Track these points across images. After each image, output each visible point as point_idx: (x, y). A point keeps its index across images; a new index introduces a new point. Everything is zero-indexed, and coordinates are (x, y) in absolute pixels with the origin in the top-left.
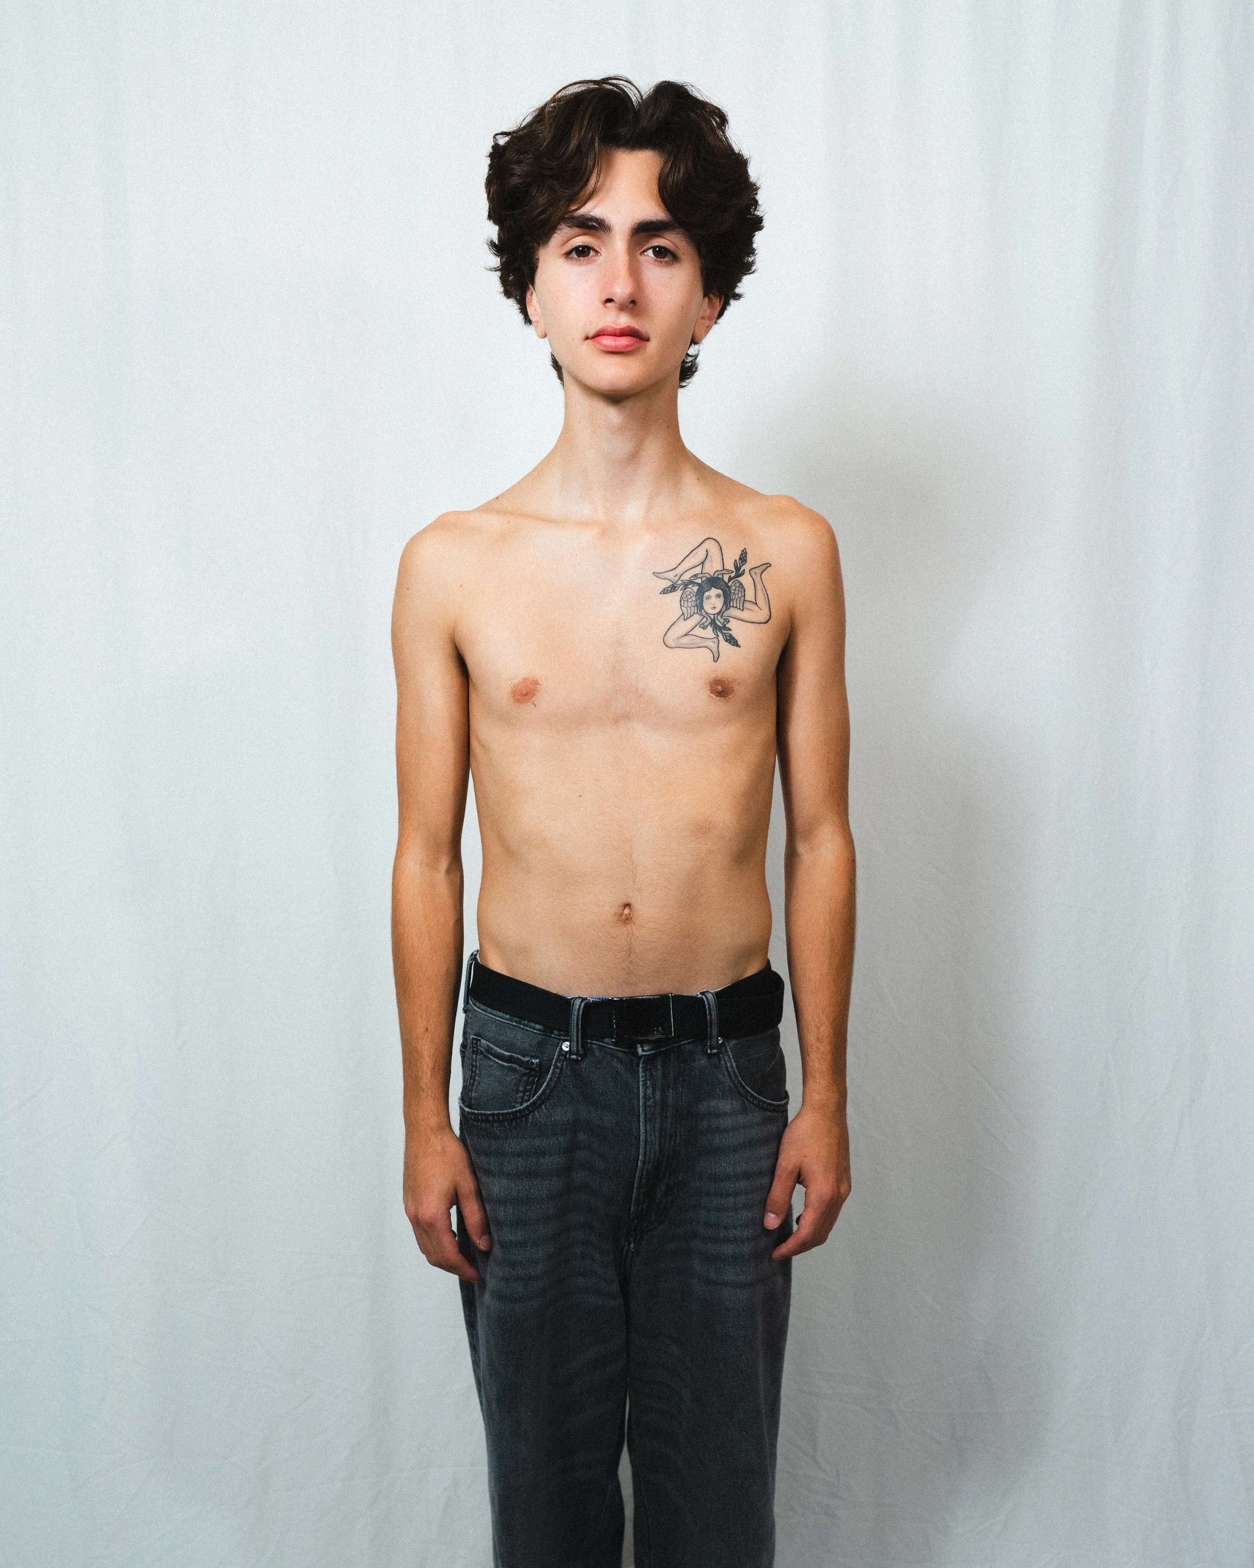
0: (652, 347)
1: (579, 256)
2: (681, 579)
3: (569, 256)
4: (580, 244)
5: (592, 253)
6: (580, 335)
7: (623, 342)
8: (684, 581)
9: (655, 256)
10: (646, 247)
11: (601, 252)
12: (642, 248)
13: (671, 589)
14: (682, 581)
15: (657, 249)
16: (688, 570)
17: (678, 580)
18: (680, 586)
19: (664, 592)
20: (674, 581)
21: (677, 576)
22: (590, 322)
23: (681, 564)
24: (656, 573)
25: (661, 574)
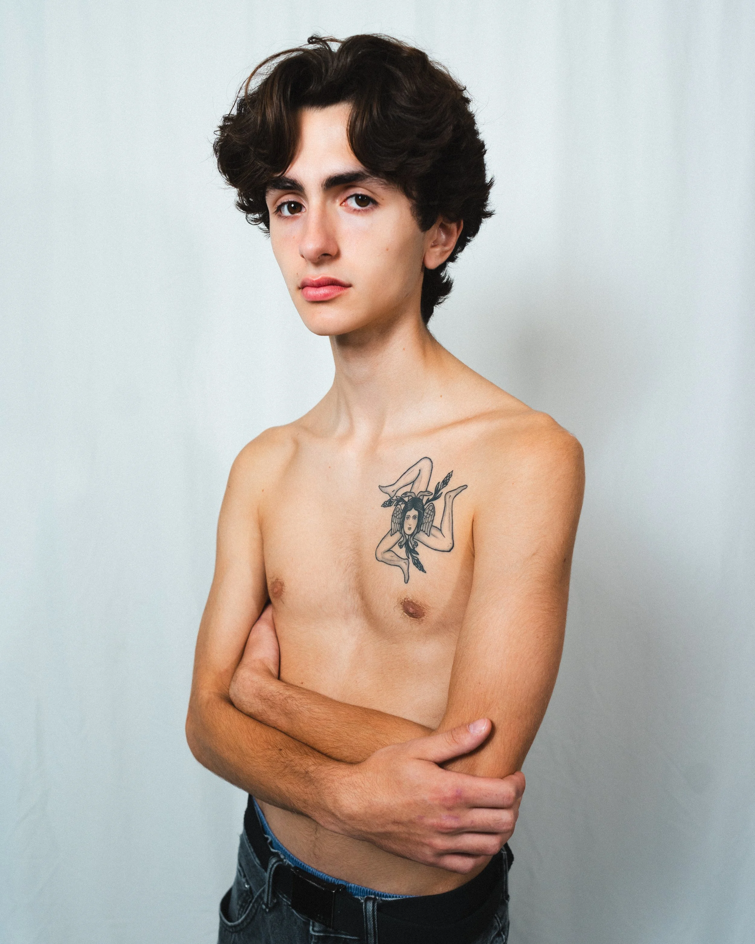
0: (356, 291)
1: (291, 213)
3: (279, 214)
7: (322, 292)
8: (398, 498)
9: (357, 204)
11: (306, 208)
13: (389, 503)
15: (360, 197)
16: (402, 487)
17: (394, 496)
18: (394, 502)
19: (384, 505)
20: (392, 496)
21: (394, 491)
22: (297, 274)
23: (399, 480)
24: (381, 486)
25: (384, 488)
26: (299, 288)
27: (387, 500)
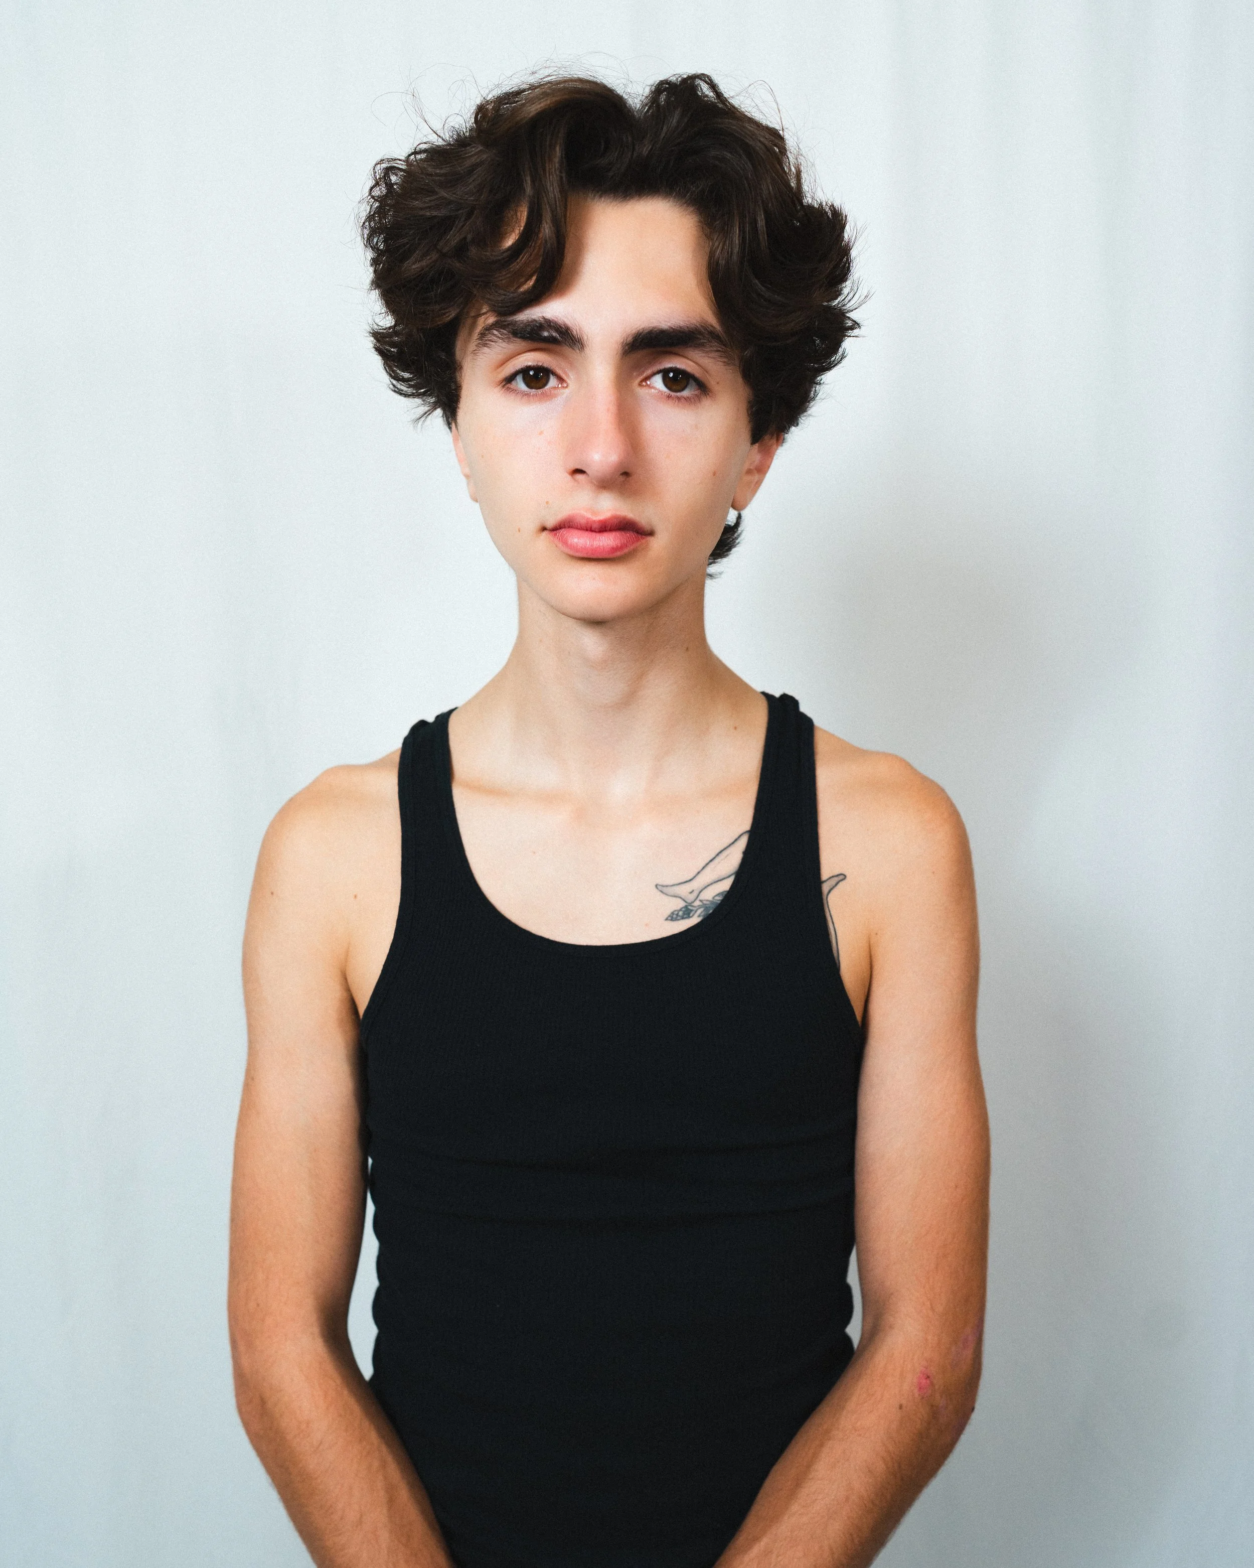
0: (658, 545)
1: (529, 385)
2: (701, 897)
3: (508, 385)
4: (530, 364)
5: (553, 382)
6: (530, 525)
7: (607, 541)
8: (705, 902)
9: (666, 385)
10: (649, 372)
11: (569, 382)
12: (644, 372)
13: (684, 914)
14: (701, 901)
15: (671, 375)
16: (712, 884)
17: (695, 900)
18: (696, 912)
19: (672, 917)
20: (689, 901)
21: (693, 892)
22: (547, 503)
23: (702, 872)
24: (660, 885)
25: (668, 888)
26: (544, 529)
27: (679, 908)
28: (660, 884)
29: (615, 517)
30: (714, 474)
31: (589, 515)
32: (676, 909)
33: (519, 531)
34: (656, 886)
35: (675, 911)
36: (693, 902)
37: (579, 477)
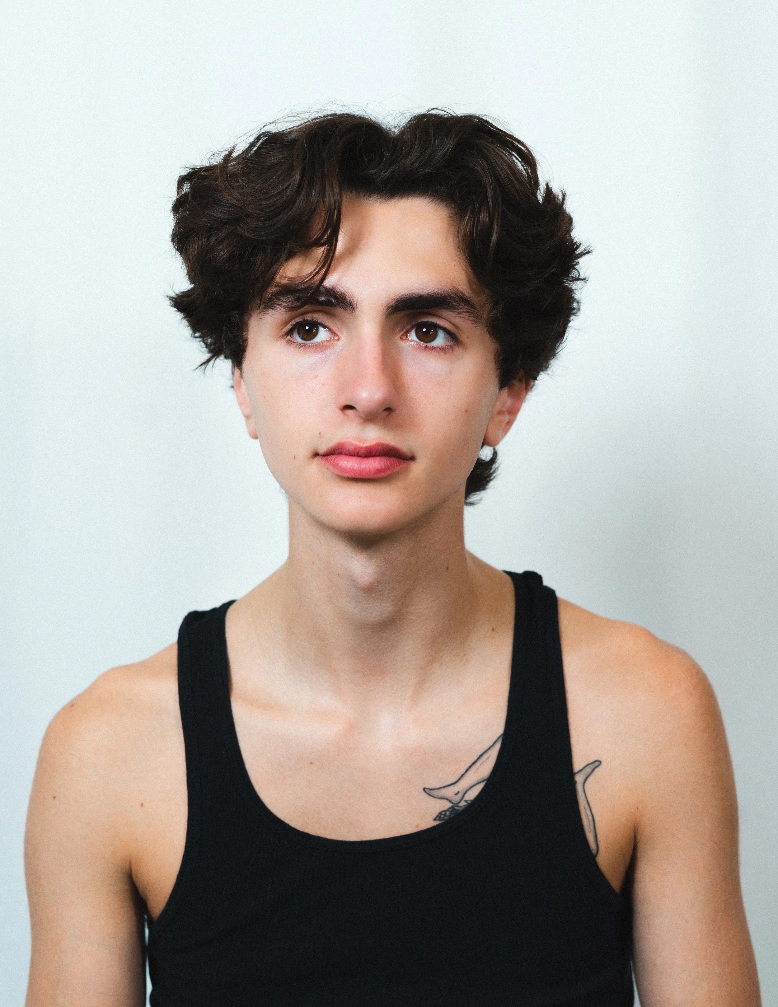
0: (418, 469)
1: (303, 338)
2: (466, 798)
3: (287, 337)
5: (323, 332)
6: (306, 451)
7: (373, 464)
10: (409, 327)
11: (341, 336)
12: (404, 328)
16: (475, 785)
17: (461, 799)
19: (440, 817)
20: (455, 802)
21: (459, 794)
22: (320, 433)
23: (465, 775)
24: (428, 789)
25: (436, 791)
26: (316, 455)
27: (446, 809)
28: (428, 787)
29: (378, 445)
30: (467, 411)
31: (356, 443)
32: (443, 809)
33: (295, 457)
34: (424, 789)
35: (442, 811)
36: (459, 803)
37: (349, 412)
